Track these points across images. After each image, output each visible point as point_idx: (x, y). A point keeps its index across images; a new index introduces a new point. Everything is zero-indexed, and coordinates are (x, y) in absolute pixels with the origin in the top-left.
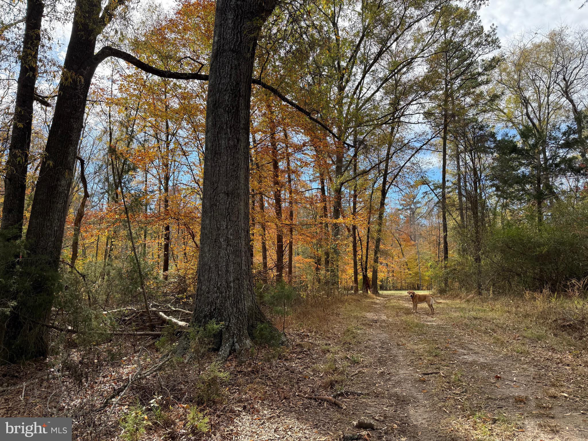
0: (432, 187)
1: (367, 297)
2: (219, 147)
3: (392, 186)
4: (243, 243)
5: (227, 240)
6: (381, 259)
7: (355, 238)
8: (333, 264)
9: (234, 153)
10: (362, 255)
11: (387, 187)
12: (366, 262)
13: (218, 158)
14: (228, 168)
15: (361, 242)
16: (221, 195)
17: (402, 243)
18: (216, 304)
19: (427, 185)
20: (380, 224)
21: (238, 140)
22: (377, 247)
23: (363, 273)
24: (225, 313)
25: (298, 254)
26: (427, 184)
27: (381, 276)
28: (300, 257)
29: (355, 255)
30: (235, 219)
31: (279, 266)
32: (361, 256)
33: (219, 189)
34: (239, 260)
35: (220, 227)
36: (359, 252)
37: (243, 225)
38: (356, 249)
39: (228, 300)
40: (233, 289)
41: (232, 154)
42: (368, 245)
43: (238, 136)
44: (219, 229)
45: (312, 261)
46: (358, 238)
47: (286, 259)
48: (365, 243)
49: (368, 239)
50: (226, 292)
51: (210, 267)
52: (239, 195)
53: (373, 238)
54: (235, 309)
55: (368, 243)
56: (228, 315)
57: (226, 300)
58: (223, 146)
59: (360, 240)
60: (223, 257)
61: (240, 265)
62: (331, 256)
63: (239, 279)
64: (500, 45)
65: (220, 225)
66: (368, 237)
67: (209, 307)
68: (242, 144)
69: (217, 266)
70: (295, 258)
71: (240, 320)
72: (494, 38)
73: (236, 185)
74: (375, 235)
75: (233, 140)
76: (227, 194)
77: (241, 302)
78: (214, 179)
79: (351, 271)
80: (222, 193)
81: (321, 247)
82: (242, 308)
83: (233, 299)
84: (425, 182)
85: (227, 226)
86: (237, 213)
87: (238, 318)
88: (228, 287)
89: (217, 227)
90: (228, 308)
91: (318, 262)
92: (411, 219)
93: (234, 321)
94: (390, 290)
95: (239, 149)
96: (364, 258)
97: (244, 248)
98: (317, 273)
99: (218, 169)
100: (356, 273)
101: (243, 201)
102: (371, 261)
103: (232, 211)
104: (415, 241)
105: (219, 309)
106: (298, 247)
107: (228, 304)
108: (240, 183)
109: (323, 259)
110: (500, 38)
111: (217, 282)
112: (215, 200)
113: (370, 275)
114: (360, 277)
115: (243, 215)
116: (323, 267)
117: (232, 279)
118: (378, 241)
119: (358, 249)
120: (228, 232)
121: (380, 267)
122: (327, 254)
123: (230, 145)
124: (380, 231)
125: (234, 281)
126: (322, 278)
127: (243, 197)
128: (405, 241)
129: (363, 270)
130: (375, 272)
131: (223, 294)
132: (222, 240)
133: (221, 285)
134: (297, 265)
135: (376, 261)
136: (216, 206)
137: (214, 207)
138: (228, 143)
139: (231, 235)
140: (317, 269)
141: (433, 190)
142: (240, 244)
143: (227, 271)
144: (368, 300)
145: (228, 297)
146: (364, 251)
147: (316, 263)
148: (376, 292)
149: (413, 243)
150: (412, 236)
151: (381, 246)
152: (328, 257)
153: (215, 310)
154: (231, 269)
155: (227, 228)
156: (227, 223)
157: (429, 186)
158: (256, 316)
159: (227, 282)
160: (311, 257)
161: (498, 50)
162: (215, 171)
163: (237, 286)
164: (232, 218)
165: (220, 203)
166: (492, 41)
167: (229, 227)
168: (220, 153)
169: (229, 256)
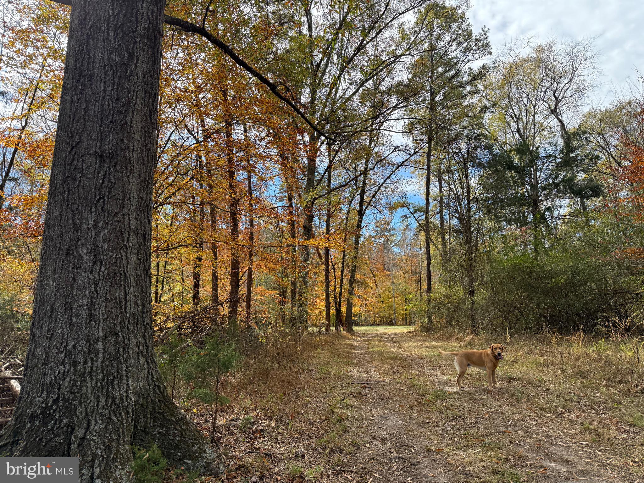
0: (412, 211)
1: (343, 338)
2: (88, 64)
3: (369, 207)
4: (134, 258)
5: (95, 251)
6: (356, 291)
7: (327, 266)
8: (301, 296)
9: (120, 77)
10: (335, 286)
11: (364, 207)
12: (340, 294)
13: (85, 86)
14: (106, 107)
15: (334, 271)
16: (87, 158)
17: (376, 273)
18: (59, 389)
19: (406, 208)
20: (356, 249)
21: (131, 55)
22: (353, 276)
23: (336, 308)
24: (79, 409)
25: (260, 285)
26: (407, 206)
27: (356, 310)
28: (262, 288)
29: (327, 286)
30: (115, 209)
31: (234, 301)
32: (333, 288)
33: (84, 145)
34: (120, 293)
35: (82, 223)
36: (332, 283)
37: (133, 222)
38: (328, 279)
39: (89, 380)
40: (101, 356)
41: (117, 80)
42: (342, 274)
43: (131, 47)
44: (77, 229)
45: (276, 293)
46: (331, 265)
47: (243, 291)
48: (338, 273)
49: (343, 267)
50: (85, 362)
51: (53, 308)
52: (127, 162)
53: (348, 266)
54: (103, 400)
55: (342, 271)
56: (87, 414)
57: (85, 380)
58: (98, 63)
59: (334, 268)
60: (85, 288)
61: (121, 304)
62: (298, 286)
63: (117, 334)
64: (491, 51)
65: (81, 219)
66: (343, 264)
67: (45, 395)
68: (139, 64)
69: (68, 307)
70: (254, 289)
71: (114, 423)
72: (485, 42)
73: (122, 140)
74: (351, 262)
75: (120, 54)
76: (101, 156)
77: (119, 383)
78: (75, 126)
79: (322, 305)
80: (91, 155)
81: (287, 276)
82: (121, 395)
83: (100, 376)
84: (405, 205)
85: (96, 222)
86: (121, 196)
87: (109, 418)
88: (92, 350)
89: (75, 224)
90: (87, 397)
91: (283, 294)
92: (385, 247)
93: (97, 426)
94: (362, 325)
95: (132, 72)
96: (338, 290)
97: (135, 269)
98: (282, 308)
99: (84, 106)
100: (328, 308)
101: (136, 175)
102: (345, 294)
103: (109, 192)
104: (389, 271)
105: (65, 400)
106: (259, 276)
107: (88, 388)
108: (130, 138)
109: (289, 291)
110: (491, 43)
111: (67, 340)
112: (73, 168)
113: (344, 309)
114: (333, 312)
115: (135, 202)
116: (288, 300)
117: (101, 334)
118: (354, 269)
119: (330, 278)
120: (97, 235)
121: (355, 300)
122: (294, 284)
123: (112, 63)
124: (356, 257)
125: (105, 338)
126: (288, 313)
127: (136, 167)
128: (378, 271)
129: (336, 304)
130: (350, 306)
131: (80, 367)
132: (83, 251)
133: (74, 347)
134: (258, 298)
135: (351, 292)
136: (75, 180)
137: (71, 183)
138: (109, 58)
139: (104, 240)
140: (282, 303)
141: (412, 214)
142: (125, 261)
143: (91, 316)
144: (344, 342)
145: (90, 373)
146: (339, 281)
147: (280, 295)
148: (350, 330)
149: (387, 273)
150: (386, 266)
151: (357, 276)
152: (295, 289)
153: (55, 401)
154: (100, 312)
155: (95, 226)
156: (97, 216)
157: (408, 209)
158: (154, 408)
159: (88, 341)
160: (275, 288)
161: (489, 56)
162: (77, 110)
163: (112, 350)
164: (108, 207)
165: (83, 175)
166: (483, 46)
167: (100, 224)
168: (91, 76)
169: (96, 285)
